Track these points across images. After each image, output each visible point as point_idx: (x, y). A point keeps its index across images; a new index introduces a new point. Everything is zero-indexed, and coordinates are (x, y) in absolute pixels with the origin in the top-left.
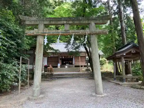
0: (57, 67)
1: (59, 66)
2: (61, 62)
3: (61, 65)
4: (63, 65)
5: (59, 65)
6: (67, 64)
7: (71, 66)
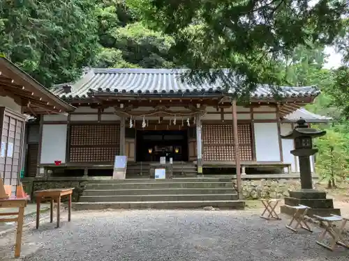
0: (109, 172)
1: (121, 170)
2: (133, 147)
3: (129, 164)
4: (142, 161)
5: (120, 162)
6: (163, 160)
7: (183, 167)
